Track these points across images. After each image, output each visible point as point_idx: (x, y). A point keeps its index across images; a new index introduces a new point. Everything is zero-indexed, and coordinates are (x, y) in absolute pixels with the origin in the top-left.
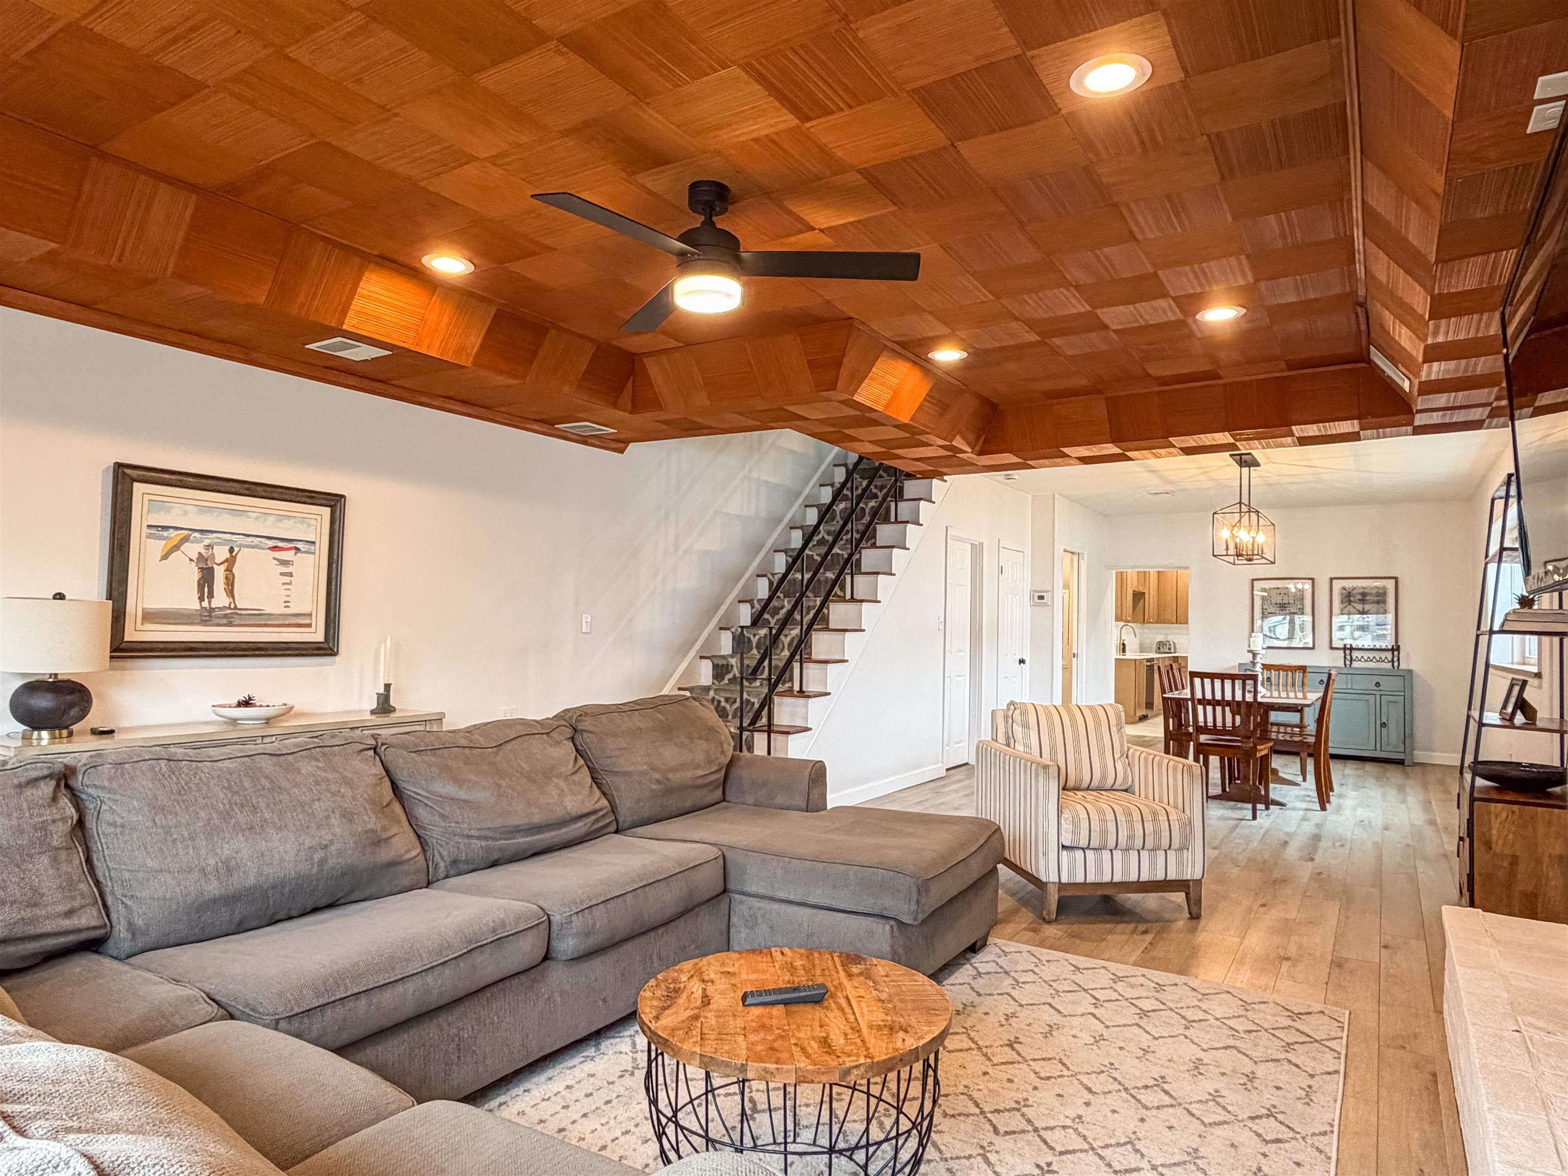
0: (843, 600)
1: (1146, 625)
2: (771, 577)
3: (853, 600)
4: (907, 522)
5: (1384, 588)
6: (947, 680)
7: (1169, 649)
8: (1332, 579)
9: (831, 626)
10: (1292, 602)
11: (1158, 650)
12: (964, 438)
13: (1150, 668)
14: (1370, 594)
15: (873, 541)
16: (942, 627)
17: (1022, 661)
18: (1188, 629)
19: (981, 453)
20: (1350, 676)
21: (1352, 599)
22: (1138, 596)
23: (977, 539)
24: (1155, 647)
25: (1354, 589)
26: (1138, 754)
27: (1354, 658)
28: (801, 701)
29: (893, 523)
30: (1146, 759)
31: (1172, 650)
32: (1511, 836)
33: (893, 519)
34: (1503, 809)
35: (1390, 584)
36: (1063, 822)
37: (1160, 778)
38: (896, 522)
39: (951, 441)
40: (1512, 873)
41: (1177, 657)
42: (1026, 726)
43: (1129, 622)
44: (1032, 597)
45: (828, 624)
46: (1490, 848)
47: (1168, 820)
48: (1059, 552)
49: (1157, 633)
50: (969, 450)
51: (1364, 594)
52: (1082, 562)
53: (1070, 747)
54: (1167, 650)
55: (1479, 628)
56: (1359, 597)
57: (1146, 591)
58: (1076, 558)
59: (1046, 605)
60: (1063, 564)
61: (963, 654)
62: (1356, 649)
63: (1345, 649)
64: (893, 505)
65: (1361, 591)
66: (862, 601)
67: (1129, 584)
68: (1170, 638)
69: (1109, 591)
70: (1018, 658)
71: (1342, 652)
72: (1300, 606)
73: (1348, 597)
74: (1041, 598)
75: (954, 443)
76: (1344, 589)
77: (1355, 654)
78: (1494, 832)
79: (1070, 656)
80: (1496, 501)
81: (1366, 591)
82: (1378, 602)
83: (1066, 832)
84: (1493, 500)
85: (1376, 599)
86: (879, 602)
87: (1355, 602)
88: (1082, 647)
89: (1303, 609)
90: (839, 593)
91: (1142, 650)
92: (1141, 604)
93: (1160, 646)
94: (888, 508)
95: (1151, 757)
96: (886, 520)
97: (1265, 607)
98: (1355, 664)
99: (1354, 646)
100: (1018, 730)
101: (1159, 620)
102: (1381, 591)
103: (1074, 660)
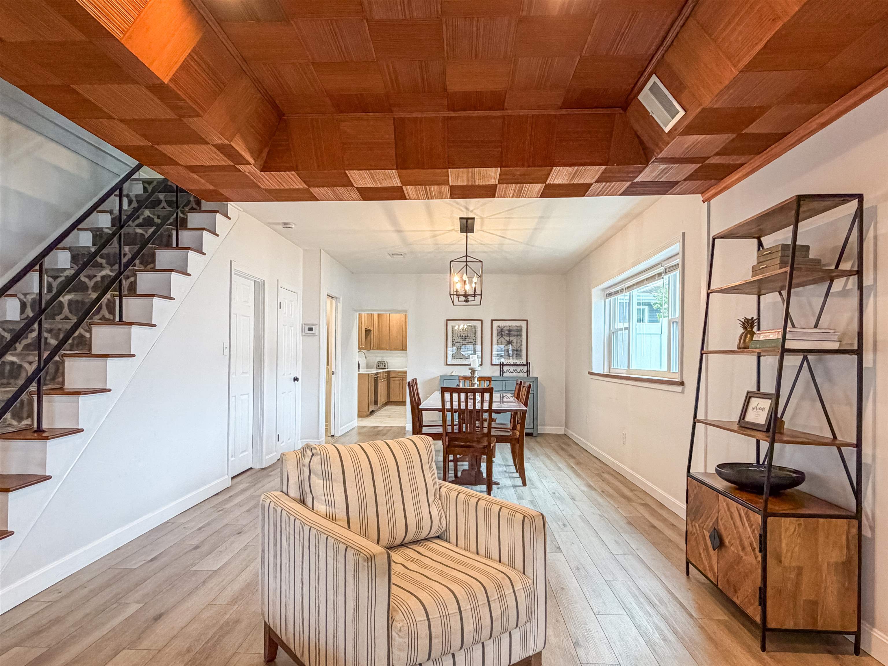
0: (111, 322)
1: (371, 351)
2: (22, 297)
3: (122, 322)
4: (189, 248)
5: (521, 327)
6: (232, 399)
7: (385, 366)
8: (492, 321)
9: (94, 351)
10: (469, 335)
11: (378, 367)
12: (245, 141)
13: (376, 380)
14: (513, 330)
15: (152, 265)
16: (227, 352)
17: (296, 379)
18: (407, 353)
19: (264, 169)
20: (504, 382)
21: (503, 333)
22: (368, 332)
23: (261, 276)
24: (375, 366)
25: (504, 327)
26: (454, 494)
27: (505, 370)
28: (36, 444)
29: (174, 248)
30: (466, 503)
31: (386, 367)
32: (797, 549)
33: (174, 245)
34: (791, 522)
35: (524, 324)
36: (394, 634)
37: (488, 528)
38: (178, 247)
39: (230, 141)
40: (797, 585)
41: (390, 371)
42: (327, 477)
43: (363, 349)
44: (303, 330)
45: (90, 349)
46: (780, 562)
47: (514, 591)
48: (324, 297)
49: (377, 356)
50: (252, 161)
51: (510, 330)
52: (338, 304)
53: (381, 500)
54: (383, 367)
55: (702, 349)
56: (507, 332)
57: (372, 329)
58: (334, 302)
59: (314, 335)
60: (327, 305)
61: (247, 375)
62: (506, 365)
63: (500, 365)
64: (174, 233)
65: (508, 328)
66: (131, 324)
67: (363, 324)
68: (385, 359)
69: (355, 327)
70: (293, 376)
71: (499, 367)
72: (474, 338)
73: (501, 332)
74: (310, 329)
75: (232, 143)
76: (499, 326)
77: (505, 368)
78: (783, 545)
79: (330, 374)
80: (716, 240)
81: (511, 328)
82: (517, 335)
83: (400, 650)
84: (714, 240)
85: (516, 333)
86: (155, 326)
87: (504, 335)
88: (338, 366)
89: (476, 339)
90: (108, 316)
91: (368, 367)
92: (369, 337)
93: (380, 365)
94: (170, 236)
95: (473, 501)
96: (168, 245)
97: (454, 338)
98: (505, 375)
99: (505, 363)
100: (318, 483)
101: (379, 348)
102: (519, 329)
103: (333, 376)
